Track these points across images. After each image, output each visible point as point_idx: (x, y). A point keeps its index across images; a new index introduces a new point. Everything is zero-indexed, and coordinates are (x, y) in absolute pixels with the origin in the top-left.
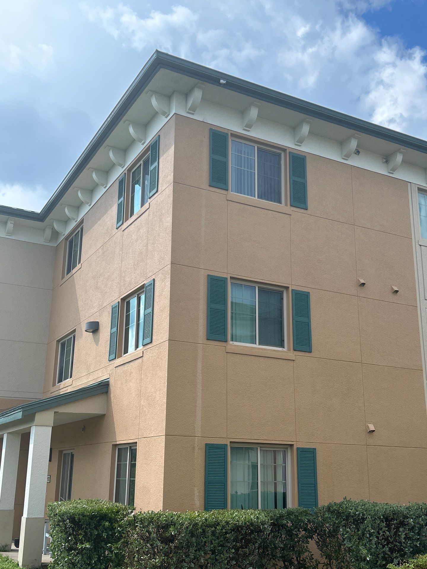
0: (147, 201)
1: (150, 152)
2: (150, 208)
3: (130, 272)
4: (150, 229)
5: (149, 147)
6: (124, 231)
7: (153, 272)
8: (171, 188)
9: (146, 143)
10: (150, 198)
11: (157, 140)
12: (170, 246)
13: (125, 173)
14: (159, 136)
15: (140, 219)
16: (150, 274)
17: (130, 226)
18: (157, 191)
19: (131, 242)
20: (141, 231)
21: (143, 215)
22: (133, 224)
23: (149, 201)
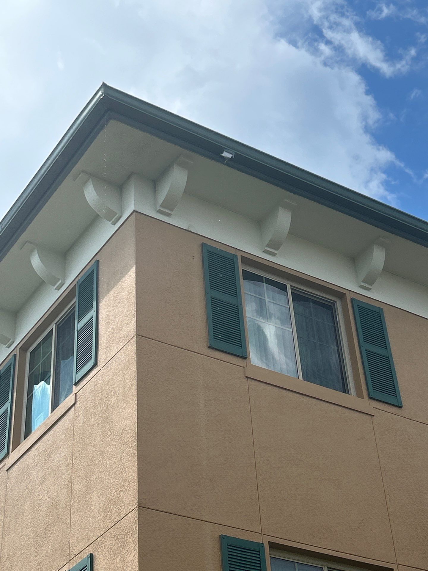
0: (70, 391)
1: (76, 300)
2: (78, 403)
3: (24, 556)
4: (78, 447)
5: (73, 290)
6: (11, 471)
7: (88, 540)
8: (132, 348)
9: (65, 284)
10: (76, 384)
11: (93, 271)
12: (135, 468)
13: (15, 355)
14: (98, 261)
15: (51, 432)
16: (81, 546)
17: (25, 456)
18: (95, 365)
19: (28, 488)
20: (56, 457)
21: (61, 423)
22: (33, 449)
23: (75, 389)
